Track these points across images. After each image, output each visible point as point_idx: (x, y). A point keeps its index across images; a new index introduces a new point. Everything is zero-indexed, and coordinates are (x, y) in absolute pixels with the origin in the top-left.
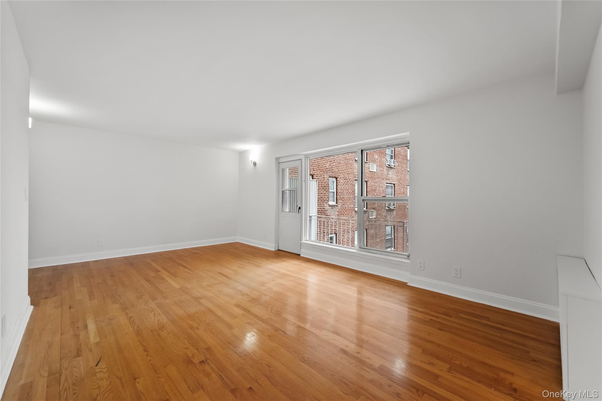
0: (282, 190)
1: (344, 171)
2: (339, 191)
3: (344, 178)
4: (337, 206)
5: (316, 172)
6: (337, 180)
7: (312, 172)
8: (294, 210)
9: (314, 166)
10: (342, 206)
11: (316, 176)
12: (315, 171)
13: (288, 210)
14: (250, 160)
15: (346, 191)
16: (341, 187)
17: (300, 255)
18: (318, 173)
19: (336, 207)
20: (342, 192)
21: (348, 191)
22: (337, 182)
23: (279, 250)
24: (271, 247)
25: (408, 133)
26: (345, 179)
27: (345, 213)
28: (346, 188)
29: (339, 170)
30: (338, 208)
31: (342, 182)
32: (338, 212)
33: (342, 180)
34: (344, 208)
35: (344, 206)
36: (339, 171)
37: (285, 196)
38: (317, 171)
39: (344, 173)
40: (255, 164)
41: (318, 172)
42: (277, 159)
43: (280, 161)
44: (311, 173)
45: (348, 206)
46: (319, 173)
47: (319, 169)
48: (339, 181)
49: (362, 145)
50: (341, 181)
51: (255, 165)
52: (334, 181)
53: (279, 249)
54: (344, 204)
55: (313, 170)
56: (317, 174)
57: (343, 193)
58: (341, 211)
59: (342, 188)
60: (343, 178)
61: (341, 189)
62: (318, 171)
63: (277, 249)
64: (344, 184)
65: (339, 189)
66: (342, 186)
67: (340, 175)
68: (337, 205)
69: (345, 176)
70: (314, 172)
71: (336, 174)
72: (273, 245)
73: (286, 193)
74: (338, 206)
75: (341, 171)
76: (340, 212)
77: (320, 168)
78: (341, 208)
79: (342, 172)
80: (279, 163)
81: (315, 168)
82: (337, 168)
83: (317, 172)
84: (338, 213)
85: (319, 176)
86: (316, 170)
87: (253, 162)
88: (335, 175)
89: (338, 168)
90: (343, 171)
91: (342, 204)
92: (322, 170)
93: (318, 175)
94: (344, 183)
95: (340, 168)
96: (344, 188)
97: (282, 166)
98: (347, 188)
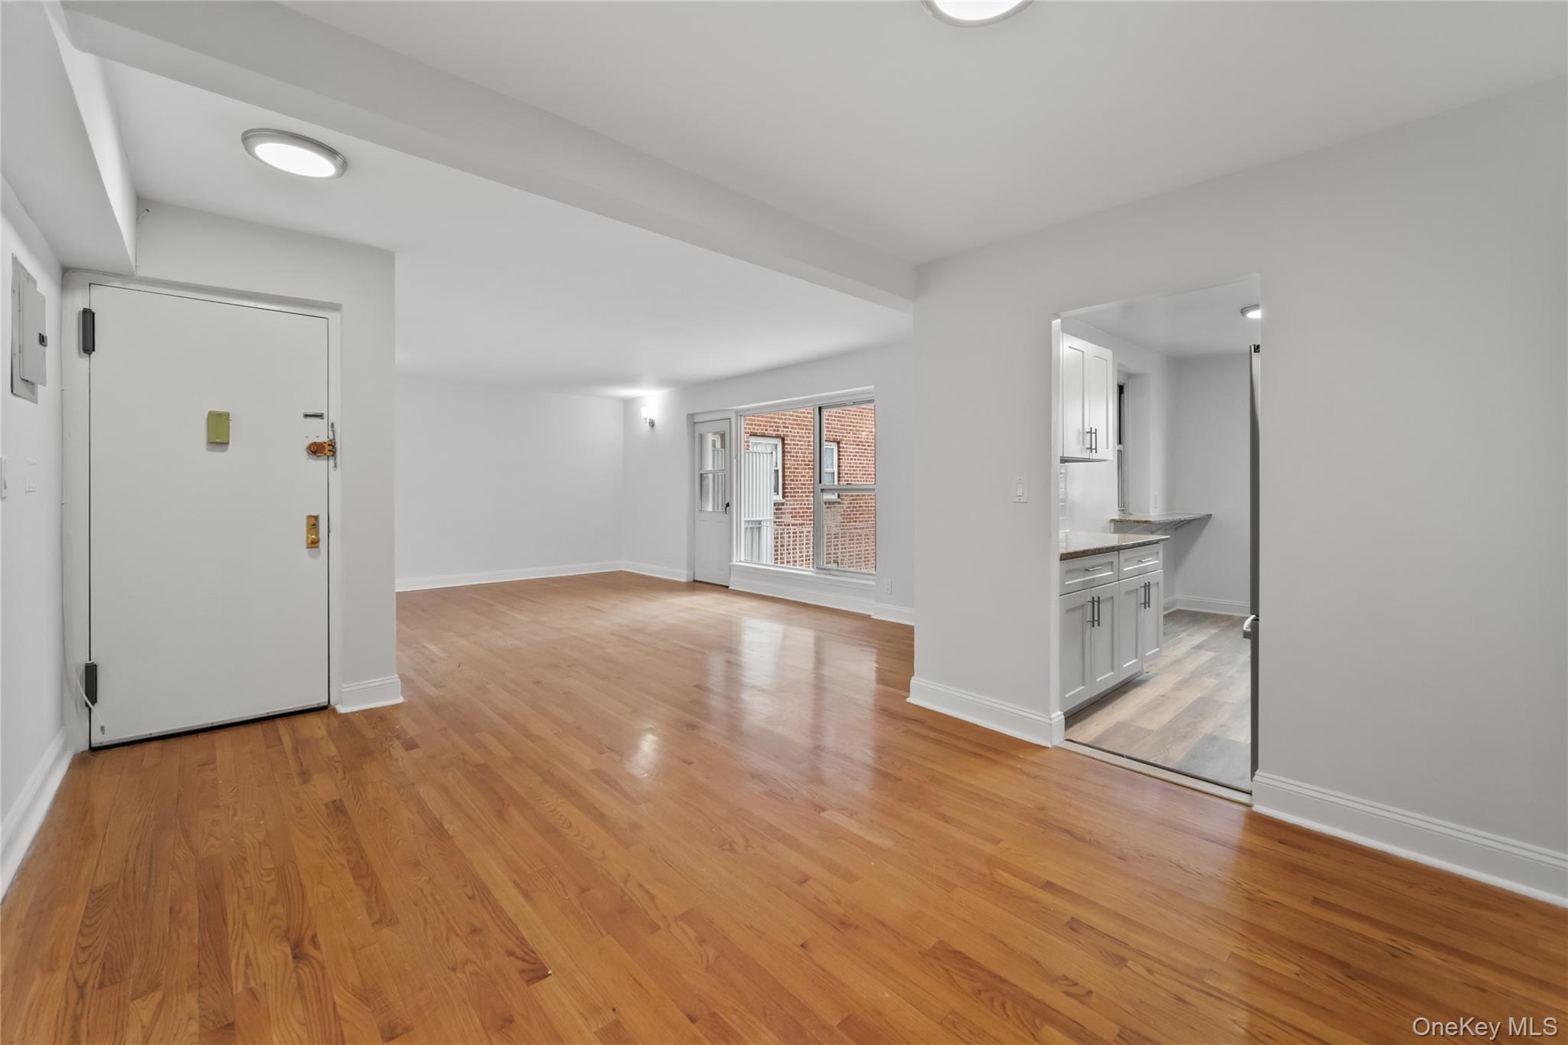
0: (701, 472)
1: (856, 426)
2: (844, 470)
3: (856, 441)
4: (839, 503)
5: (791, 432)
6: (839, 447)
7: (782, 431)
8: (718, 509)
9: (785, 419)
10: (851, 503)
11: (791, 440)
12: (788, 427)
13: (710, 509)
14: (643, 416)
15: (860, 470)
16: (849, 461)
17: (727, 587)
18: (795, 433)
19: (837, 505)
20: (852, 472)
21: (866, 471)
22: (839, 451)
23: (695, 581)
24: (682, 576)
25: (872, 387)
26: (859, 445)
27: (859, 518)
28: (860, 464)
29: (844, 425)
30: (842, 507)
31: (852, 450)
32: (842, 515)
33: (852, 446)
34: (856, 507)
35: (857, 503)
36: (845, 427)
37: (705, 482)
38: (792, 428)
39: (857, 430)
40: (652, 424)
41: (796, 431)
42: (691, 416)
43: (696, 421)
44: (780, 433)
45: (866, 503)
46: (798, 433)
47: (797, 424)
48: (843, 448)
49: (821, 399)
50: (849, 448)
51: (653, 426)
52: (833, 449)
53: (696, 579)
54: (856, 500)
55: (784, 427)
56: (792, 434)
57: (853, 474)
58: (850, 515)
59: (852, 465)
60: (853, 441)
61: (850, 467)
62: (796, 429)
63: (692, 580)
64: (856, 456)
65: (845, 467)
66: (852, 459)
67: (846, 437)
68: (839, 500)
69: (858, 438)
70: (787, 432)
71: (838, 434)
72: (685, 572)
73: (708, 477)
74: (842, 504)
75: (850, 426)
76: (847, 515)
77: (799, 422)
78: (849, 508)
79: (851, 430)
80: (695, 423)
81: (787, 422)
82: (838, 421)
83: (793, 430)
84: (843, 518)
85: (798, 438)
86: (790, 426)
87: (648, 420)
88: (834, 437)
89: (841, 421)
90: (854, 426)
91: (851, 498)
92: (805, 425)
93: (796, 436)
94: (856, 452)
95: (846, 419)
96: (856, 463)
97: (700, 429)
98: (862, 464)
